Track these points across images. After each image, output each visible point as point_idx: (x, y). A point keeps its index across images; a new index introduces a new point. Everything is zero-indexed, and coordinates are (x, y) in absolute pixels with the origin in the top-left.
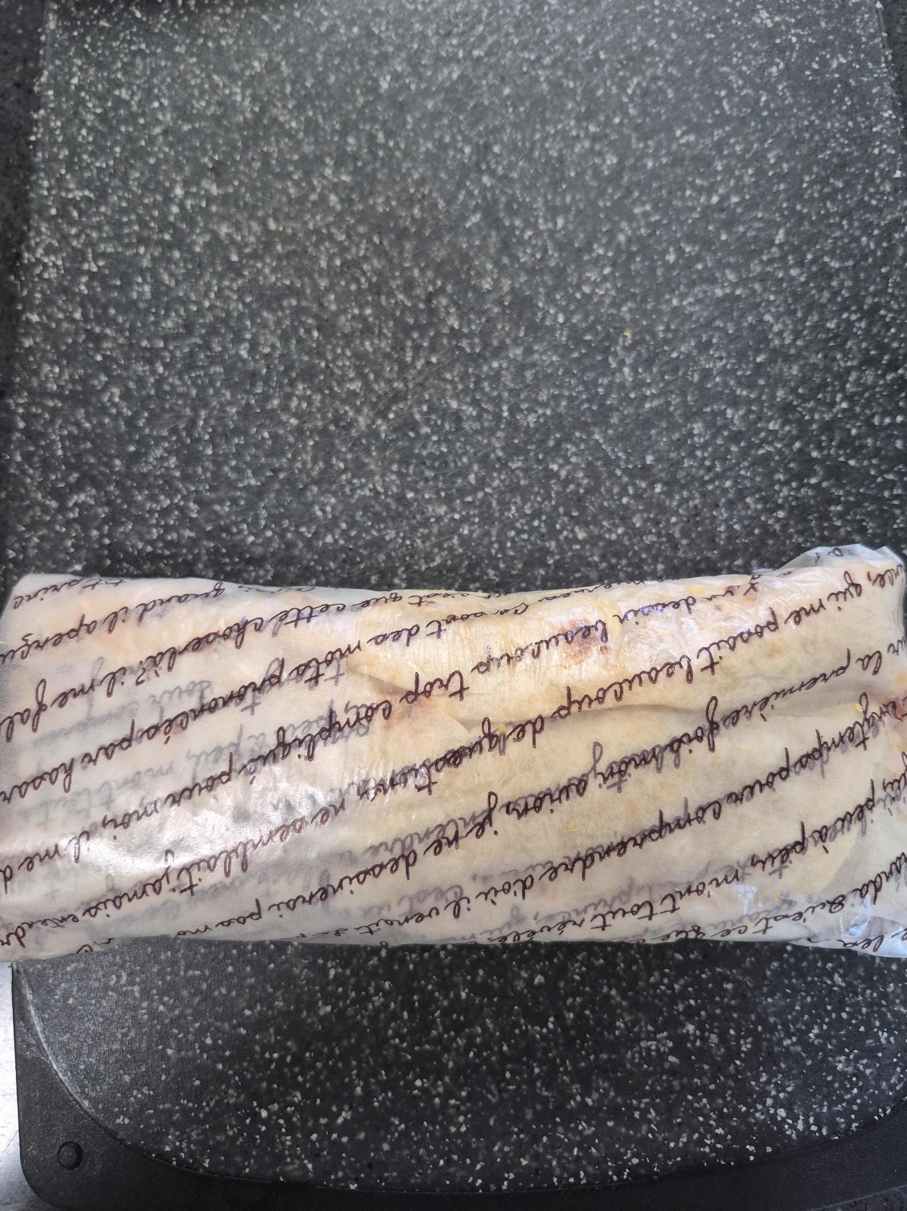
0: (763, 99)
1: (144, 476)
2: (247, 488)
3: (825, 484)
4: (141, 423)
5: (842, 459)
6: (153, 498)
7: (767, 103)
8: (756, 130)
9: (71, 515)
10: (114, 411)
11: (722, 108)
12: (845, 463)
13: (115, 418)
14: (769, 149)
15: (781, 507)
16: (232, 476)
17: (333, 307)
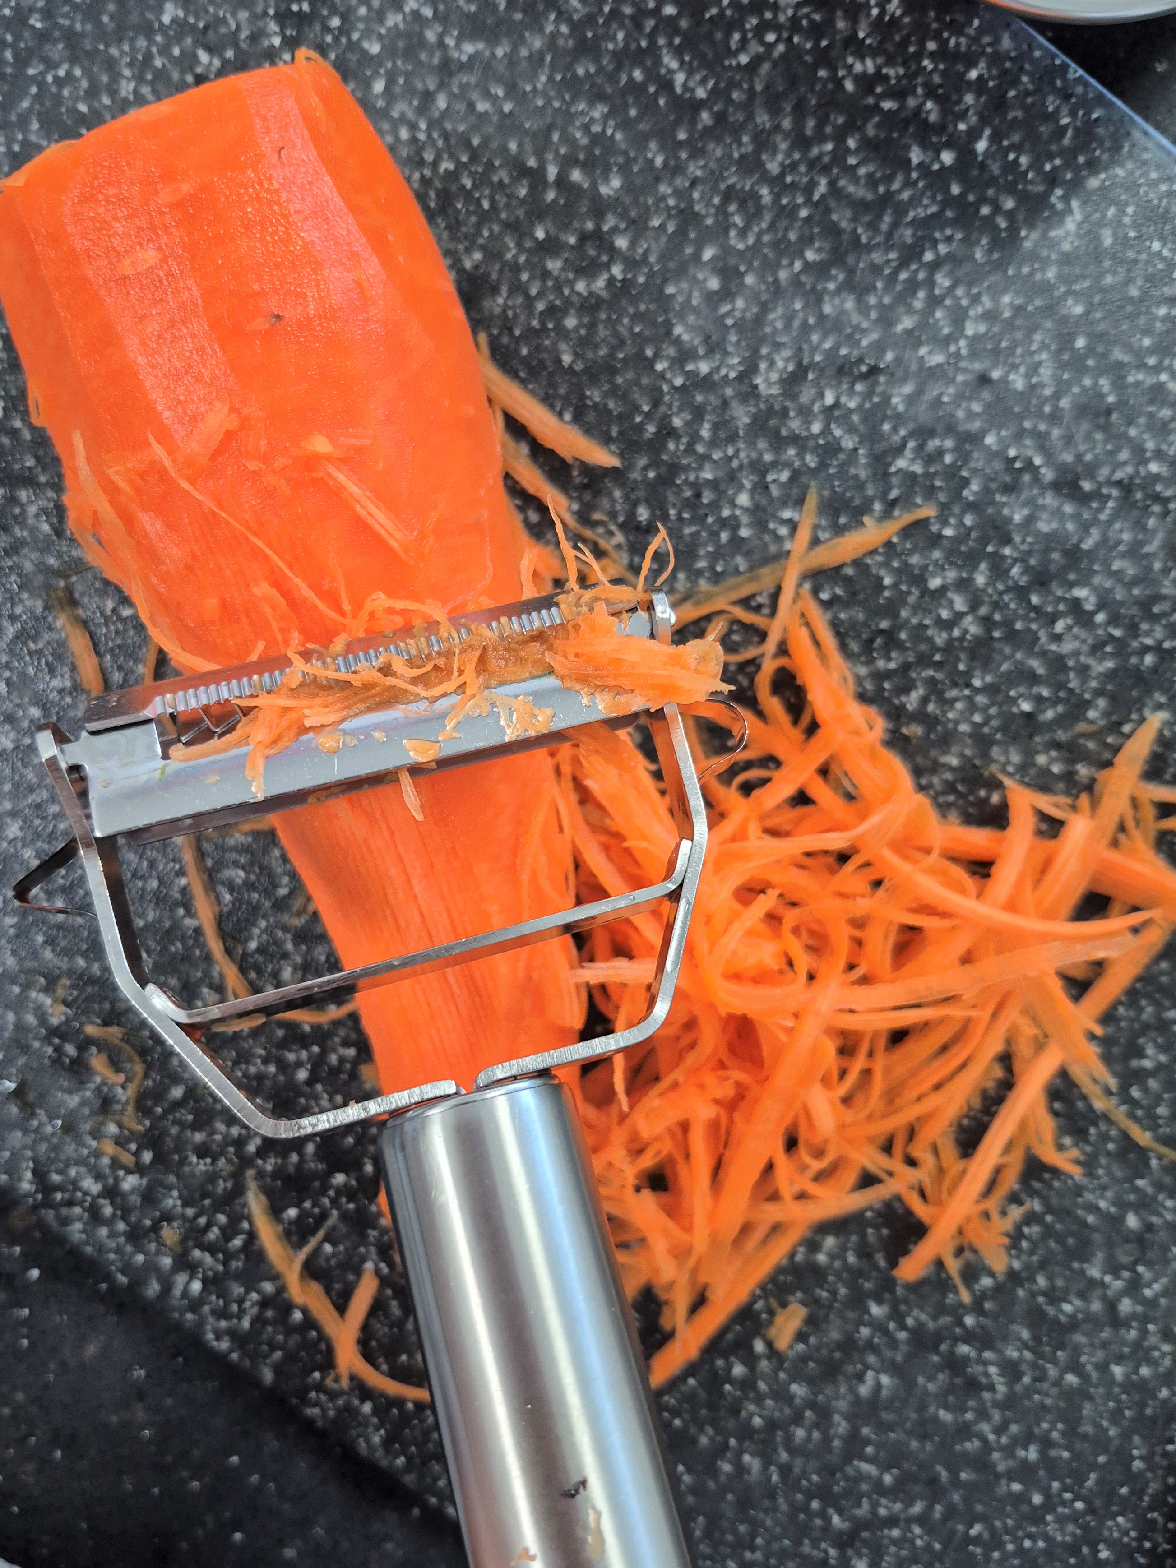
0: (836, 1520)
1: (1032, 330)
2: (899, 450)
3: (294, 1158)
4: (1104, 383)
5: (307, 1204)
6: (990, 316)
7: (827, 1519)
8: (804, 1475)
9: (1059, 192)
10: (1151, 361)
11: (868, 1460)
12: (298, 1205)
13: (1139, 355)
14: (765, 1467)
15: (310, 1082)
16: (933, 444)
17: (1041, 760)
